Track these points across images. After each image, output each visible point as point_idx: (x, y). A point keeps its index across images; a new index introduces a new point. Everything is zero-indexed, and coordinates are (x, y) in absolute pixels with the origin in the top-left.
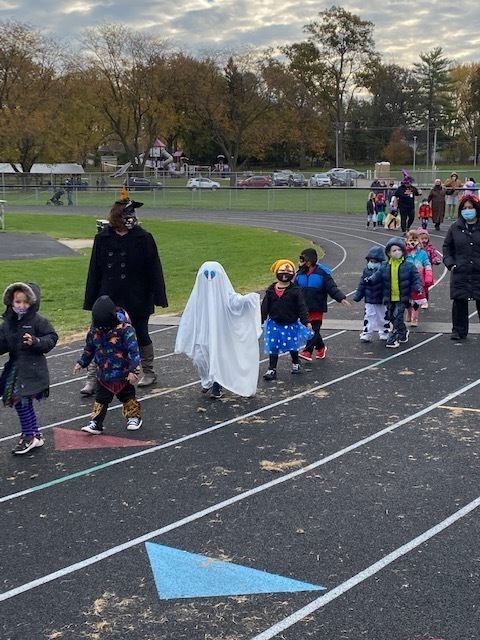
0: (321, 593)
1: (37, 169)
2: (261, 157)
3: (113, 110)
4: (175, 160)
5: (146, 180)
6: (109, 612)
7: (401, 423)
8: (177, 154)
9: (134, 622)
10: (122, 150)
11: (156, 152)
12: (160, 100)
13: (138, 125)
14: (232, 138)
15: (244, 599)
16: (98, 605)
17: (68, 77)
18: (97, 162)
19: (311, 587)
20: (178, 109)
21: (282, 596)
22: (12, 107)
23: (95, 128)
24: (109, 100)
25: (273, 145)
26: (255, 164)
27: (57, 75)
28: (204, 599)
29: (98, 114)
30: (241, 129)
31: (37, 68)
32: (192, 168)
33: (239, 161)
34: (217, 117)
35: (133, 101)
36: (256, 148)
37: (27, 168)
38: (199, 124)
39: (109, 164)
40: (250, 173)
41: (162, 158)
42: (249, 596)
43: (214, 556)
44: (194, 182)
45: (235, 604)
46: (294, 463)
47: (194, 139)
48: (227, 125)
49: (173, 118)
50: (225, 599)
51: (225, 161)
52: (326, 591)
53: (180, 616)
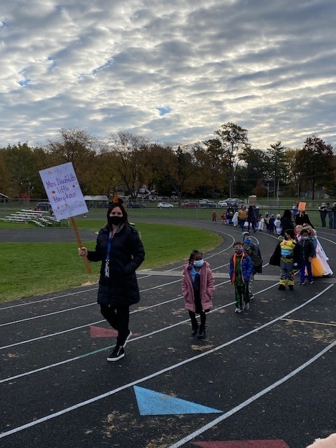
0: (221, 414)
3: (123, 170)
4: (152, 194)
5: (137, 203)
6: (115, 421)
7: (262, 327)
8: (153, 191)
9: (127, 427)
10: (127, 189)
11: (143, 190)
12: (145, 166)
13: (134, 177)
14: (179, 184)
15: (182, 416)
16: (110, 417)
17: (102, 155)
20: (154, 170)
21: (202, 415)
23: (114, 179)
24: (121, 166)
25: (199, 187)
26: (189, 196)
27: (97, 154)
28: (162, 416)
29: (116, 172)
30: (184, 180)
31: (87, 151)
32: (160, 198)
34: (172, 174)
35: (132, 166)
36: (190, 188)
38: (163, 177)
39: (120, 195)
40: (188, 200)
41: (146, 193)
42: (184, 415)
43: (168, 394)
44: (161, 204)
45: (178, 418)
46: (208, 347)
47: (161, 184)
48: (177, 178)
49: (151, 174)
50: (173, 416)
51: (176, 195)
52: (223, 413)
53: (150, 424)
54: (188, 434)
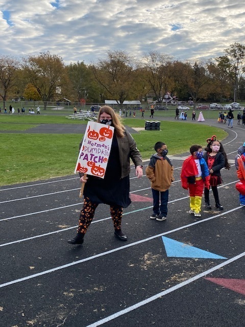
0: (226, 260)
1: (125, 102)
2: (205, 98)
3: (152, 81)
4: (173, 99)
5: (163, 107)
8: (174, 97)
10: (155, 96)
11: (167, 96)
12: (169, 78)
13: (161, 87)
14: (195, 91)
15: (197, 259)
16: (146, 257)
17: (137, 70)
18: (146, 100)
19: (222, 258)
20: (175, 81)
21: (211, 260)
22: (117, 81)
23: (146, 88)
24: (151, 78)
26: (203, 101)
27: (133, 69)
28: (183, 258)
29: (147, 83)
30: (198, 88)
31: (126, 67)
32: (180, 102)
33: (197, 100)
34: (190, 83)
35: (160, 78)
36: (204, 95)
37: (122, 102)
38: (183, 86)
39: (150, 101)
40: (201, 104)
41: (169, 98)
42: (199, 259)
43: (187, 243)
45: (194, 261)
46: (216, 212)
47: (181, 91)
48: (193, 87)
49: (173, 84)
50: (191, 259)
51: (192, 100)
52: (228, 260)
53: (175, 263)
54: (202, 272)
